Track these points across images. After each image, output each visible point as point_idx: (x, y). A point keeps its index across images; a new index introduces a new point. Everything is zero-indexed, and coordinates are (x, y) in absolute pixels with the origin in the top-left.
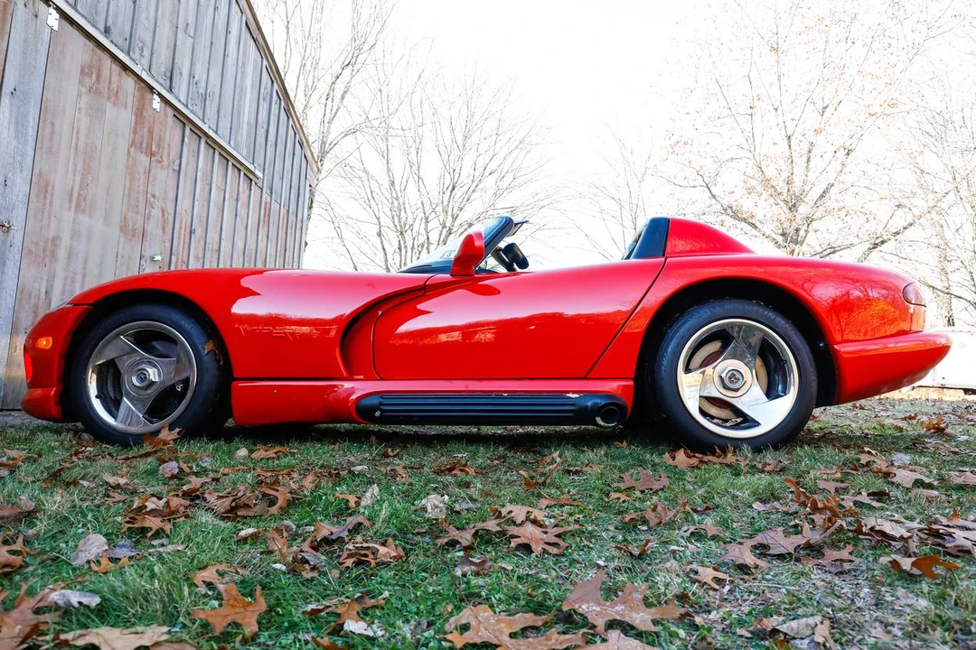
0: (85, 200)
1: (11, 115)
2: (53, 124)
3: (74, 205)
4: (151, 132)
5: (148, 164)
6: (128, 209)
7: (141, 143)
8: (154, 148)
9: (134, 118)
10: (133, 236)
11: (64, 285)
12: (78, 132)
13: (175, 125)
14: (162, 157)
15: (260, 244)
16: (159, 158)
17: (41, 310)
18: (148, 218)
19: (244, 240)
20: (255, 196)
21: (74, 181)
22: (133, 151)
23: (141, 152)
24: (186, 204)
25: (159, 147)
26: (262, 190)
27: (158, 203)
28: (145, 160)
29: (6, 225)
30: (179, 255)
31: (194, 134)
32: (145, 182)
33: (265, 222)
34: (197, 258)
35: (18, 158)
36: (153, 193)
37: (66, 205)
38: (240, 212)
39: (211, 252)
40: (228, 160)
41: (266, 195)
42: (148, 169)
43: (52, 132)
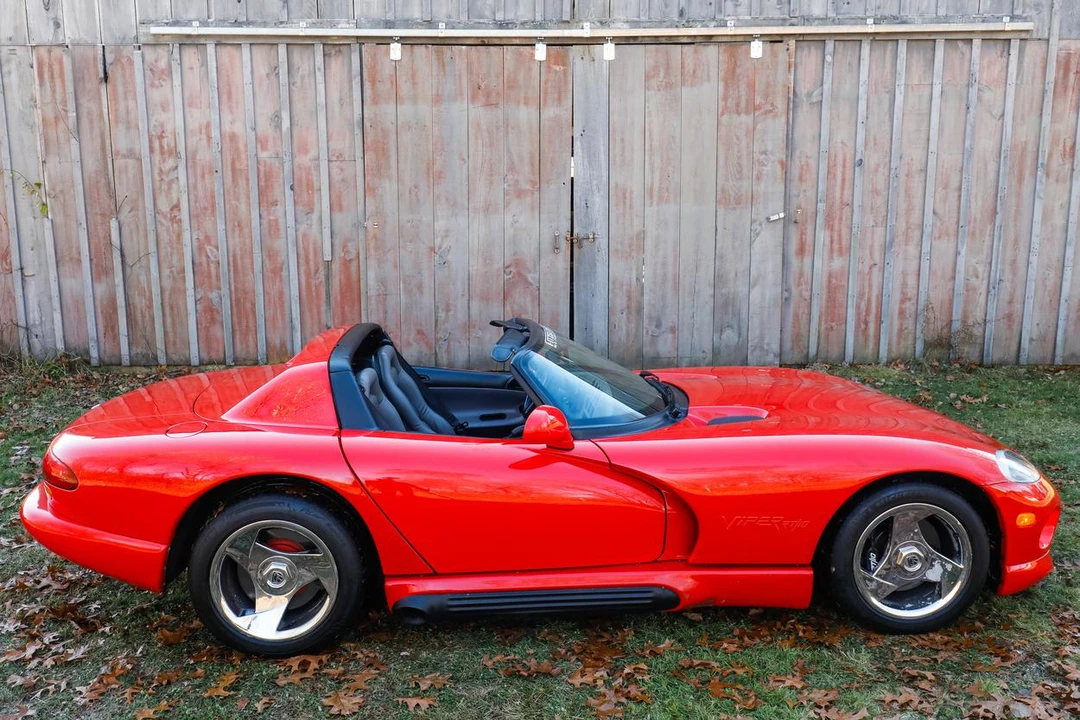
0: (668, 190)
1: (583, 152)
2: (622, 140)
3: (655, 198)
4: (751, 86)
5: (751, 122)
6: (727, 180)
7: (738, 105)
8: (758, 100)
9: (722, 84)
10: (738, 203)
11: (655, 269)
12: (650, 135)
13: (806, 52)
14: (772, 105)
15: (1048, 128)
16: (769, 108)
17: (634, 294)
18: (758, 178)
19: (998, 136)
20: (1026, 59)
21: (652, 178)
22: (725, 119)
23: (739, 114)
24: (842, 135)
25: (766, 96)
26: (1048, 40)
27: (772, 158)
28: (746, 120)
29: (591, 237)
30: (834, 197)
31: (847, 43)
32: (748, 144)
33: (1065, 88)
34: (875, 192)
35: (595, 182)
36: (763, 149)
37: (647, 202)
38: (980, 99)
39: (907, 175)
40: (934, 40)
41: (1065, 42)
42: (751, 127)
43: (623, 148)
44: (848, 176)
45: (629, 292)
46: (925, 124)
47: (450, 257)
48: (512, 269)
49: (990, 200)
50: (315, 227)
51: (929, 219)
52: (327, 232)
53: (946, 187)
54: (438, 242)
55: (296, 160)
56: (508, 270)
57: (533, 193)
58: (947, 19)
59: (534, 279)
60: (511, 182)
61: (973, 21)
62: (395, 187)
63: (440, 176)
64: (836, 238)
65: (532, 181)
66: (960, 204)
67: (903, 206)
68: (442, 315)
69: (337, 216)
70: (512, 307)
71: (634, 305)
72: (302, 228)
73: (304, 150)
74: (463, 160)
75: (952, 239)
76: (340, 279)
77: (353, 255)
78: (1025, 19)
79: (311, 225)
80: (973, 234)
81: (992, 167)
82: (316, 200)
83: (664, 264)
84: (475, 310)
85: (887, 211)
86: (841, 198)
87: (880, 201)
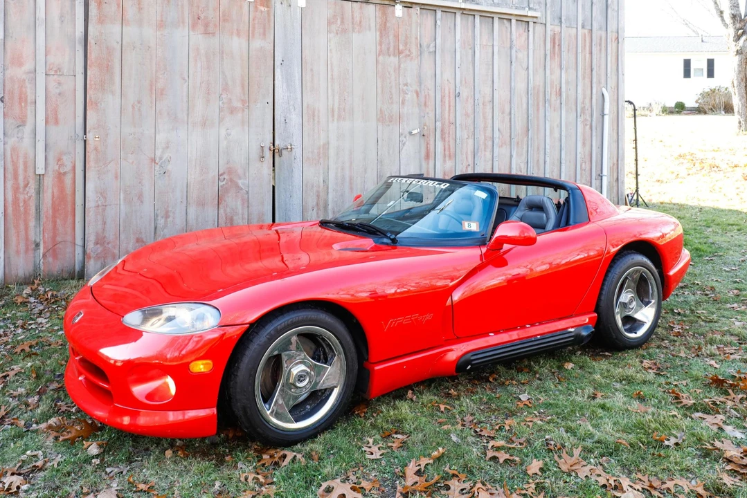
0: (344, 110)
1: (283, 78)
2: (312, 70)
3: (336, 117)
4: (397, 37)
5: (397, 62)
6: (383, 103)
7: (388, 49)
8: (401, 47)
9: (378, 33)
10: (391, 121)
11: (337, 173)
12: (332, 67)
13: (425, 16)
14: (410, 51)
15: (549, 78)
16: (407, 53)
17: (322, 194)
18: (403, 103)
19: (526, 80)
20: (536, 35)
21: (334, 101)
22: (381, 58)
23: (389, 56)
24: (448, 75)
25: (406, 44)
26: (545, 25)
27: (411, 89)
28: (393, 60)
29: (289, 147)
30: (445, 119)
31: (448, 13)
32: (395, 77)
33: (554, 54)
34: (467, 115)
35: (292, 103)
36: (405, 82)
37: (330, 119)
38: (516, 57)
39: (483, 104)
40: (493, 18)
41: (552, 26)
42: (397, 66)
43: (312, 75)
44: (452, 103)
45: (318, 192)
46: (490, 71)
47: (170, 167)
48: (226, 176)
49: (525, 121)
50: (27, 141)
51: (497, 134)
52: (40, 146)
53: (503, 113)
54: (158, 153)
55: (8, 72)
56: (222, 178)
57: (243, 110)
58: (498, 5)
59: (243, 184)
60: (225, 101)
61: (511, 8)
62: (118, 100)
63: (162, 92)
64: (447, 146)
65: (242, 100)
66: (511, 123)
67: (483, 125)
68: (161, 222)
69: (53, 129)
70: (225, 210)
71: (321, 203)
72: (12, 141)
73: (18, 62)
74: (184, 79)
75: (508, 147)
76: (53, 192)
77: (68, 168)
78: (535, 10)
79: (22, 138)
80: (518, 143)
81: (524, 100)
82: (29, 112)
83: (343, 169)
84: (192, 216)
85: (474, 128)
86: (449, 119)
87: (470, 121)
